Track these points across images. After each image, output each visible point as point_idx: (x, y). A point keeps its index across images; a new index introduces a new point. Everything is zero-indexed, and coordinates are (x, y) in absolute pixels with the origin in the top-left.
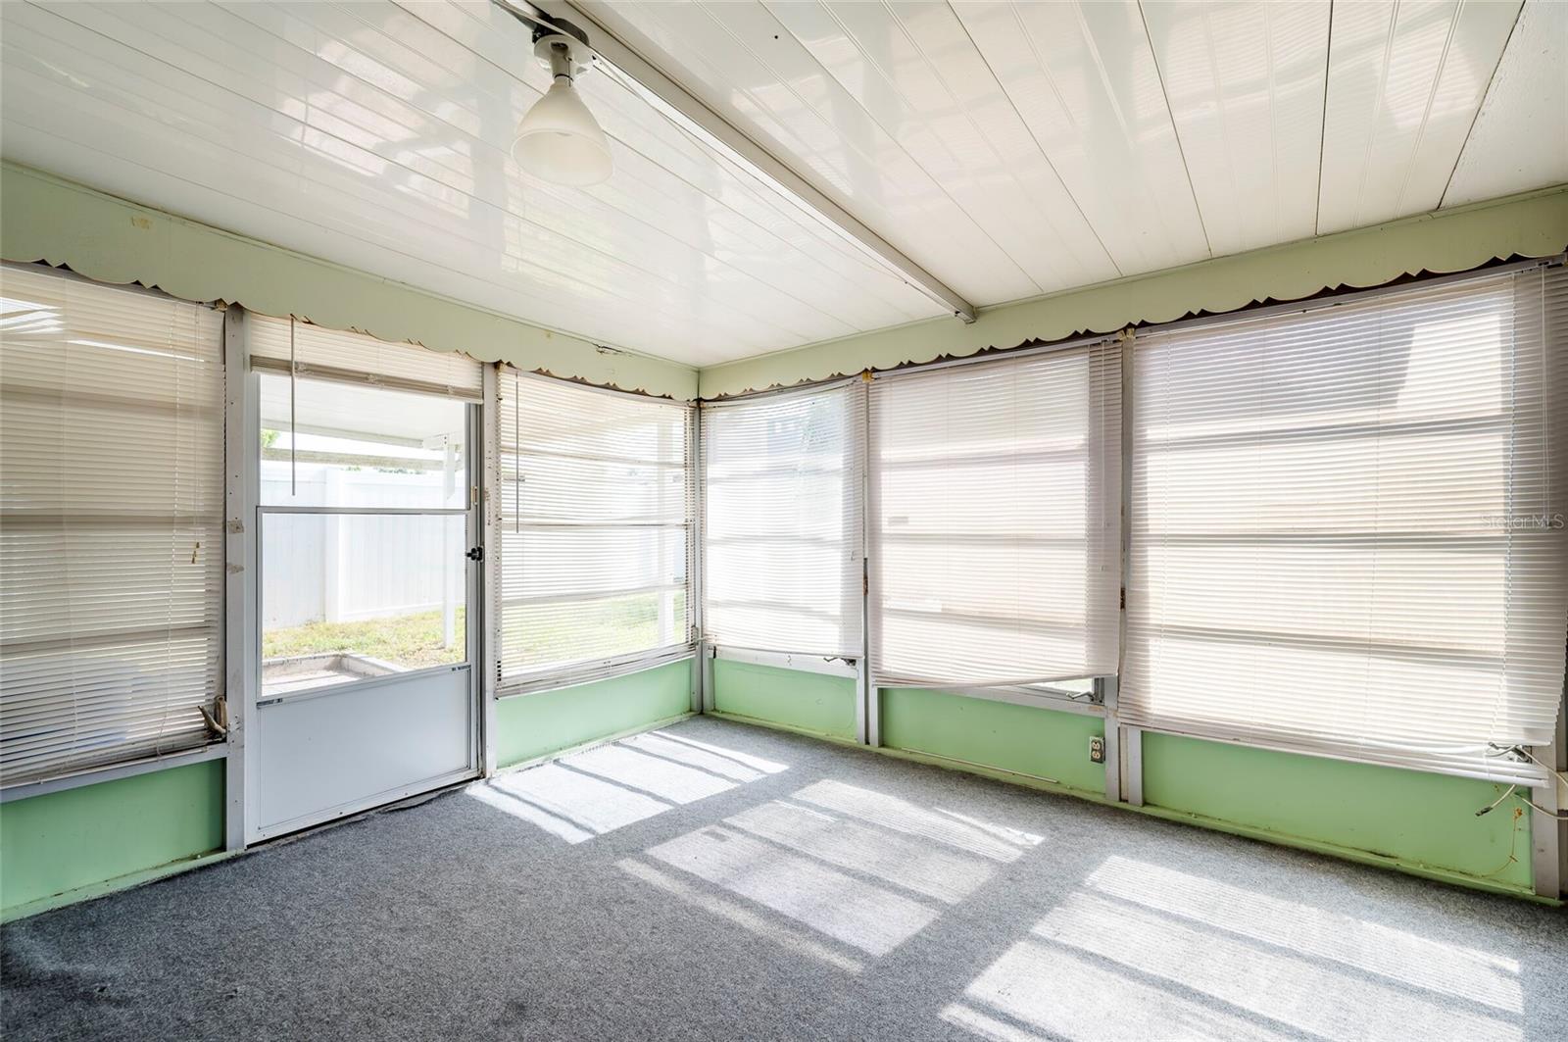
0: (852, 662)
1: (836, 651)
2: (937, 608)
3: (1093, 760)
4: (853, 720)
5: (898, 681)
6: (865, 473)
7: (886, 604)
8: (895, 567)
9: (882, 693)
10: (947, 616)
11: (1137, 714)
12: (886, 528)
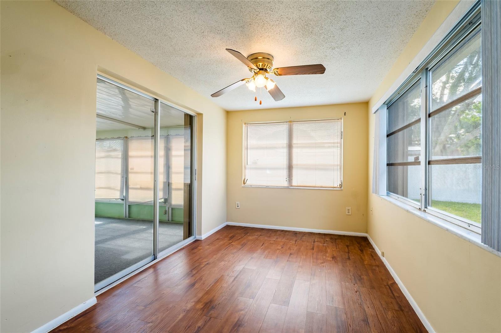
0: (123, 200)
1: (119, 198)
2: (138, 186)
3: (164, 214)
4: (124, 212)
5: (132, 203)
6: (126, 158)
7: (130, 187)
8: (132, 178)
9: (129, 206)
10: (141, 188)
11: (171, 205)
12: (130, 170)
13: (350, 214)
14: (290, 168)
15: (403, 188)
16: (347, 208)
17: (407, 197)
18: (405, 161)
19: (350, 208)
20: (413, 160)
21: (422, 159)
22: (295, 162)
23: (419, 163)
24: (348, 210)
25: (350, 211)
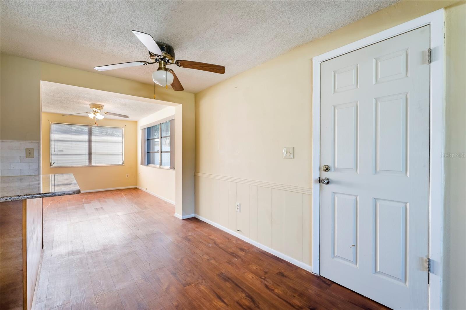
13: (128, 177)
14: (90, 154)
15: (153, 160)
16: (127, 174)
17: (154, 164)
18: (154, 151)
19: (128, 174)
20: (157, 151)
21: (160, 151)
22: (93, 151)
23: (159, 152)
24: (127, 175)
25: (128, 176)
